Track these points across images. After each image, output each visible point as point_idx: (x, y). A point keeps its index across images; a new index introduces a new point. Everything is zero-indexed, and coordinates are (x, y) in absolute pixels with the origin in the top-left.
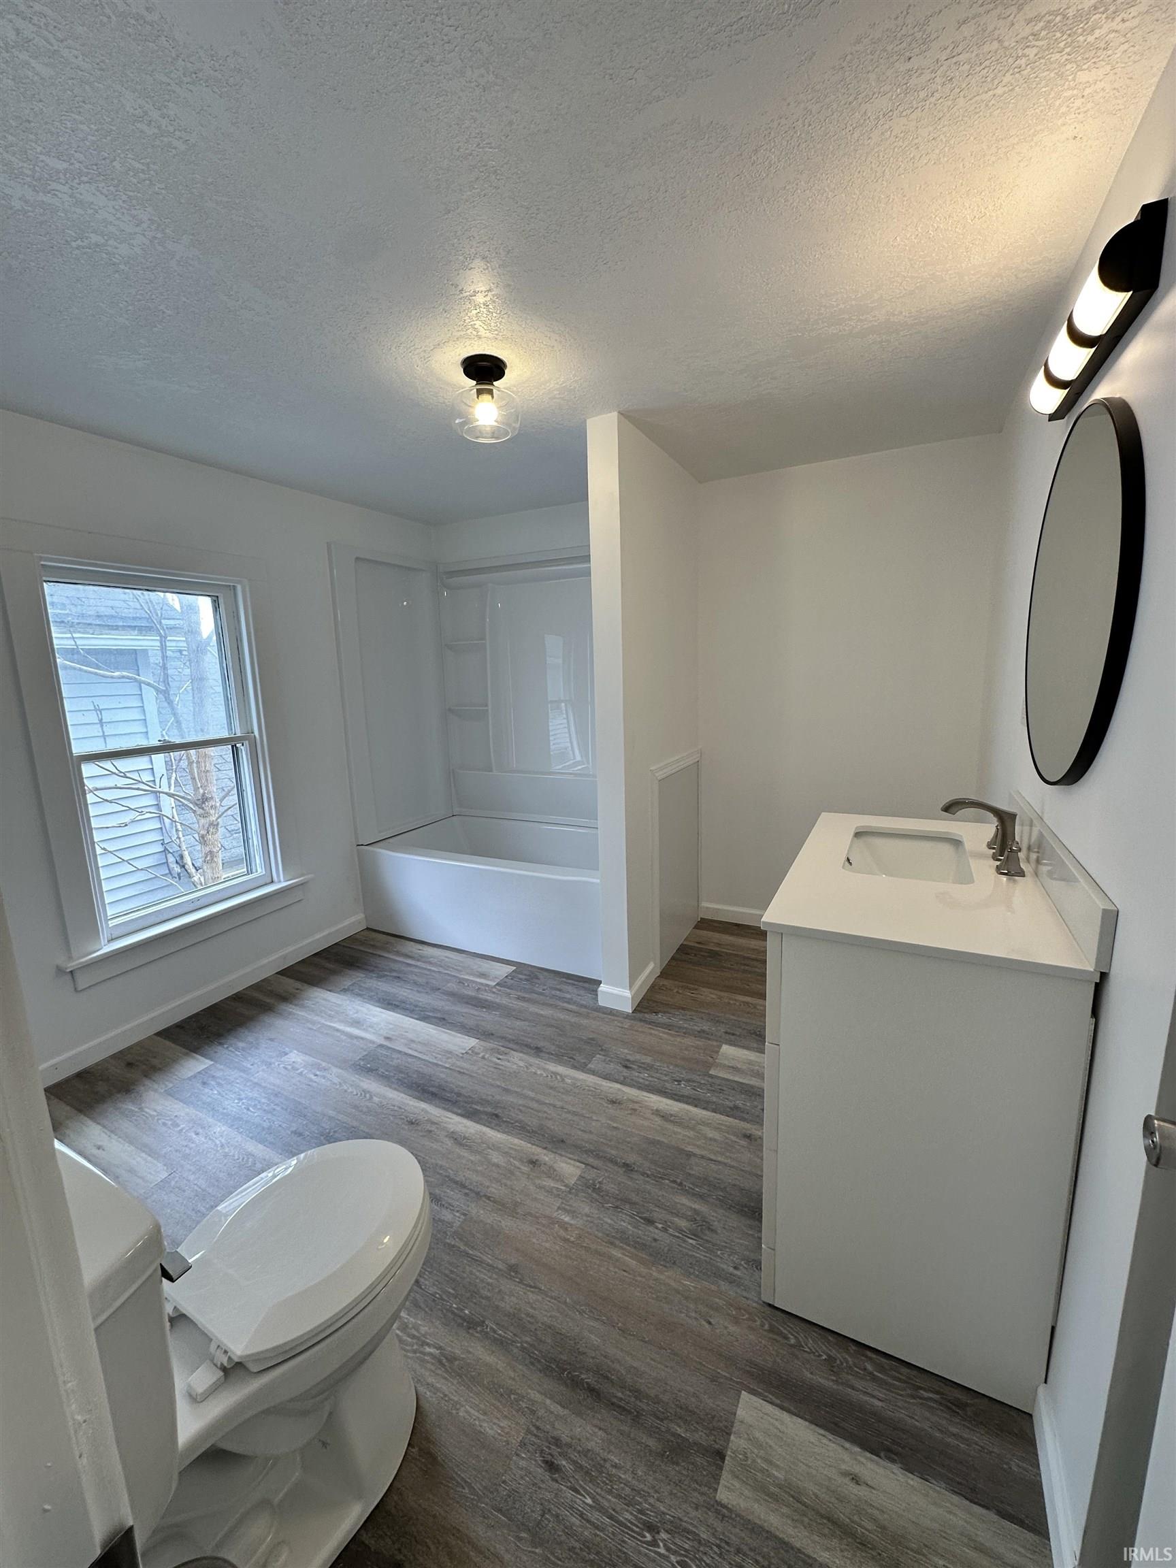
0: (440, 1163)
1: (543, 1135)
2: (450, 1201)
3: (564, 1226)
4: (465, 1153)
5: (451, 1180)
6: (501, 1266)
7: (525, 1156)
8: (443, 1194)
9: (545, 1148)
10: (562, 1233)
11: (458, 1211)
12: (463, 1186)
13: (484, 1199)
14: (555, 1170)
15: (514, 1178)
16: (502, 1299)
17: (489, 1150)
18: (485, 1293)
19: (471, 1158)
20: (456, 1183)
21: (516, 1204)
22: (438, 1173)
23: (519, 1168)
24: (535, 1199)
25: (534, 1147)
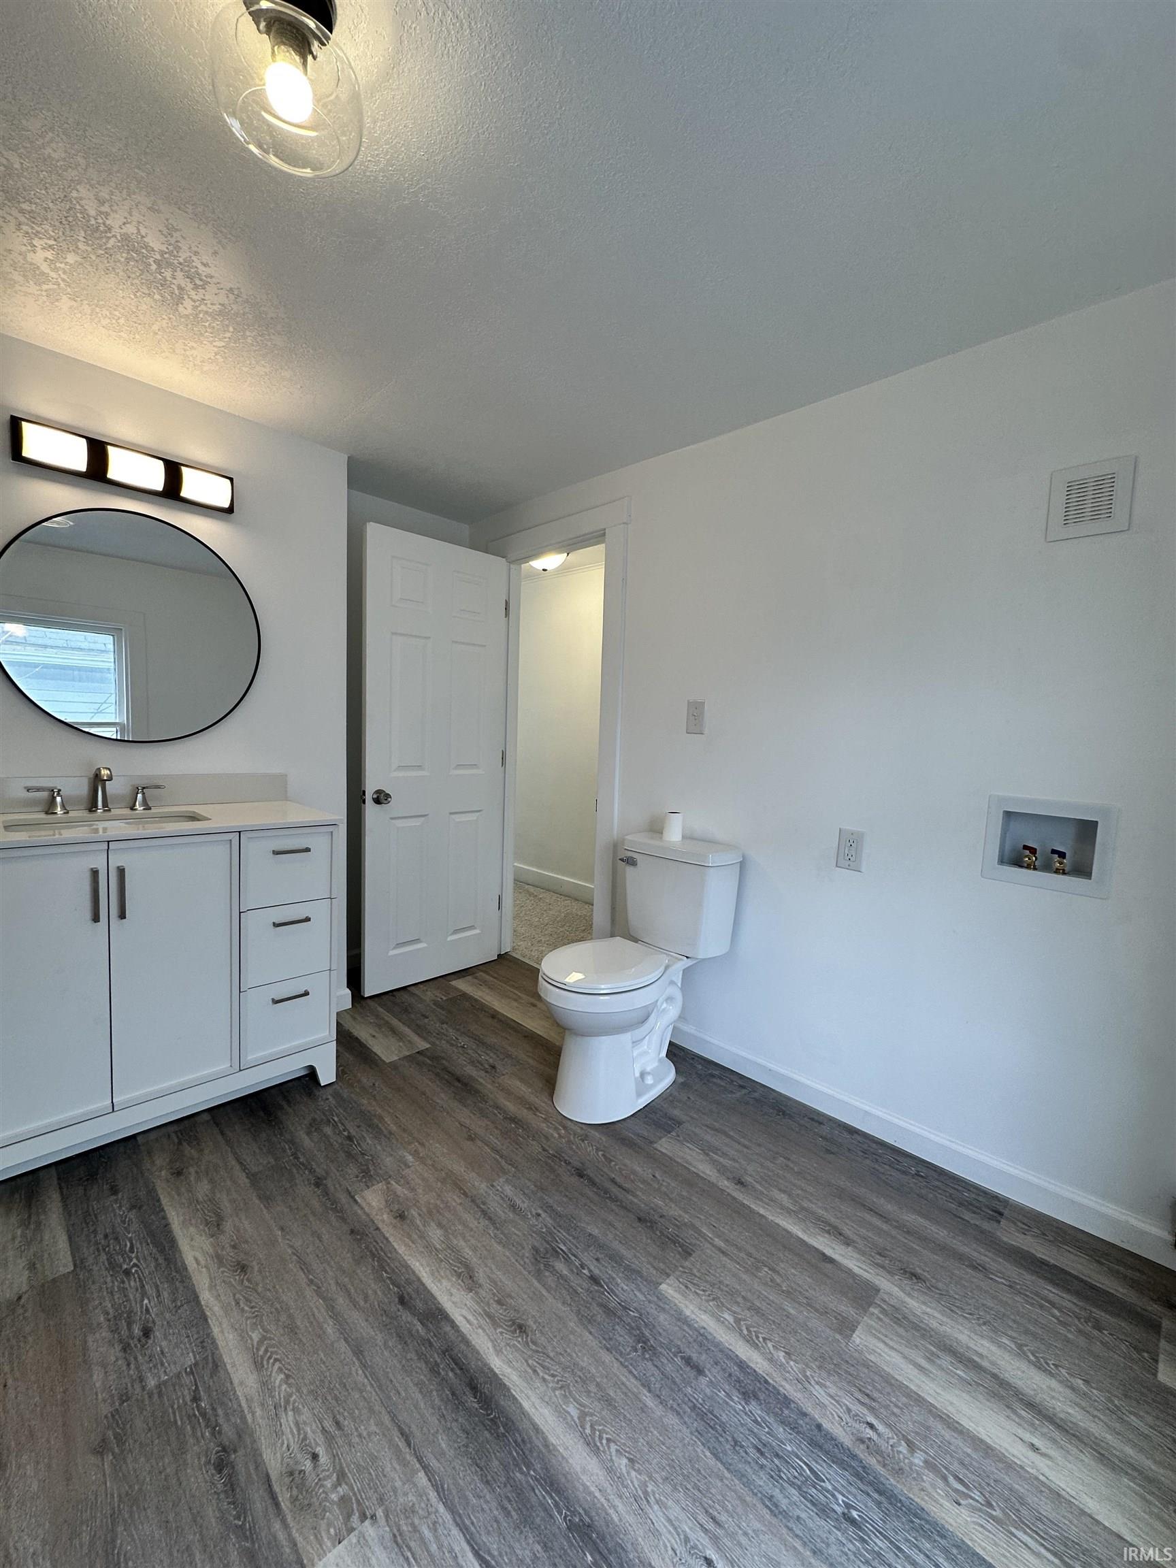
0: (500, 1248)
1: (367, 1247)
2: (501, 1202)
3: (415, 1154)
4: (468, 1253)
5: (494, 1223)
6: (479, 1143)
7: (405, 1227)
8: (506, 1211)
9: (378, 1229)
10: (420, 1149)
11: (498, 1190)
12: (484, 1213)
13: (469, 1194)
14: (386, 1201)
15: (431, 1206)
16: (487, 1125)
17: (438, 1246)
18: (497, 1132)
19: (463, 1244)
20: (490, 1219)
21: (443, 1181)
22: (504, 1235)
23: (420, 1215)
24: (423, 1179)
25: (387, 1235)
